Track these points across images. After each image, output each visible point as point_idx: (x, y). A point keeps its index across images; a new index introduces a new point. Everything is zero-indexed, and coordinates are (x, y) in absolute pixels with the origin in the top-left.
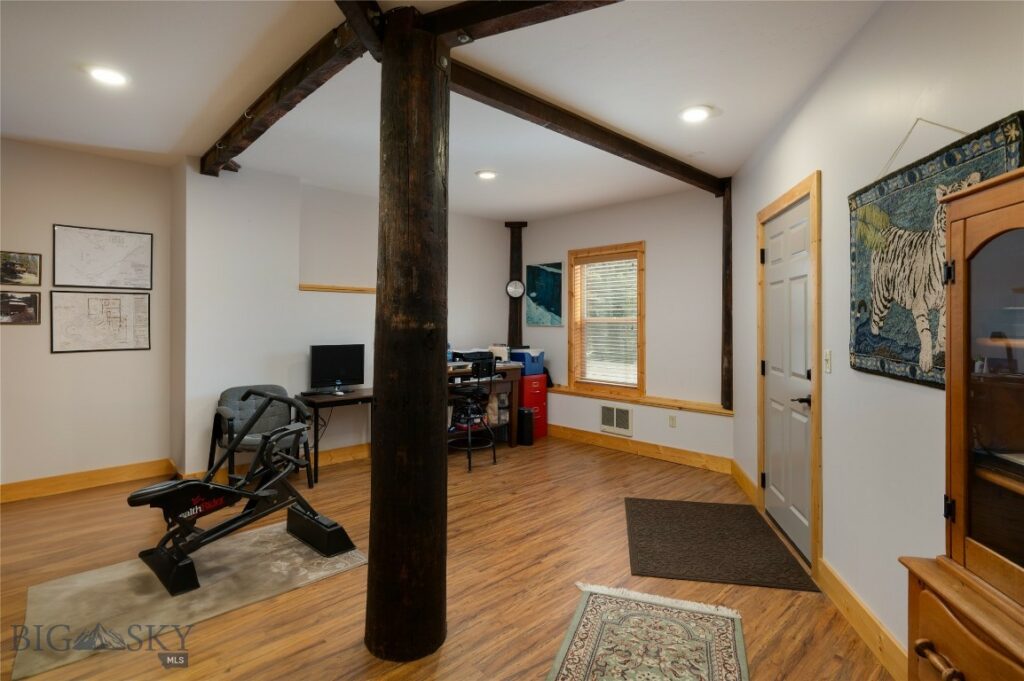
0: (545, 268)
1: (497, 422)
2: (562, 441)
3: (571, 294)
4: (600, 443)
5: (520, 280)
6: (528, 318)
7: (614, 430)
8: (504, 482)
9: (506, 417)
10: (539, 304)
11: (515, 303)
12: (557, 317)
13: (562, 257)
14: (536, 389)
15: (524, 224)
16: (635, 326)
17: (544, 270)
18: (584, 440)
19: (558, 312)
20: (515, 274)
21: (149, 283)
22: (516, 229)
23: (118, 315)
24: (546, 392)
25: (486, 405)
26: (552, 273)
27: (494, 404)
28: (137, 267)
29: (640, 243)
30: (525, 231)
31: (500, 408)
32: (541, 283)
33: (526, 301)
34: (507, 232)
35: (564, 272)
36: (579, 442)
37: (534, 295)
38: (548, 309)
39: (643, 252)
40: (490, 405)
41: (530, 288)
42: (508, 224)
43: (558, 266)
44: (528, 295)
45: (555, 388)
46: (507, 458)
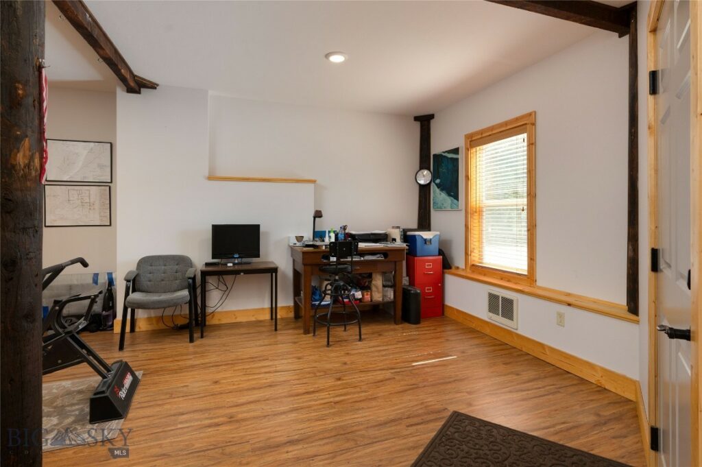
0: (446, 154)
1: (381, 299)
2: (455, 323)
3: (467, 178)
4: (487, 331)
5: (429, 169)
6: (434, 203)
7: (499, 320)
8: (345, 364)
9: (390, 294)
10: (442, 190)
11: (424, 190)
12: (456, 201)
13: (459, 142)
14: (429, 270)
15: (432, 116)
16: (525, 207)
17: (445, 156)
18: (473, 326)
19: (456, 197)
20: (424, 163)
21: (110, 178)
22: (425, 122)
23: (88, 201)
24: (443, 273)
25: (370, 282)
26: (452, 159)
27: (378, 281)
28: (101, 166)
29: (530, 114)
30: (433, 123)
31: (384, 286)
32: (443, 170)
33: (433, 188)
34: (418, 125)
35: (461, 157)
36: (469, 327)
37: (438, 181)
38: (449, 195)
39: (534, 124)
40: (373, 282)
41: (435, 176)
42: (416, 119)
43: (456, 151)
44: (434, 182)
45: (453, 270)
46: (380, 335)
